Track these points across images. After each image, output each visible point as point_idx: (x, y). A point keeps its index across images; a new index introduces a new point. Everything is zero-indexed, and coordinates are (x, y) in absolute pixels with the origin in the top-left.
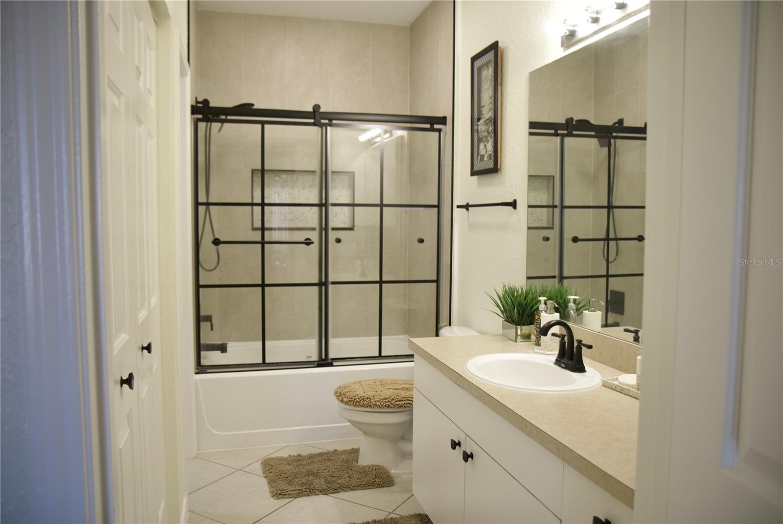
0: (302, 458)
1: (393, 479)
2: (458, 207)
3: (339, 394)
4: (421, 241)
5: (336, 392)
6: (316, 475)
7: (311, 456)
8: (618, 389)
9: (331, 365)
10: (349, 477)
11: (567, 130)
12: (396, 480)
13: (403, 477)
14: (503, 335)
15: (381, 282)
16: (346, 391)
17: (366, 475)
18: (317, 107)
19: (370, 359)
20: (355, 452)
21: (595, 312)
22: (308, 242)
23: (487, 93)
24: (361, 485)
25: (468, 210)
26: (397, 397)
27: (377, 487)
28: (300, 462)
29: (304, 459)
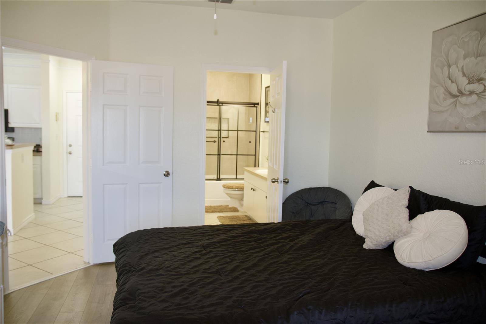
0: (212, 206)
1: (239, 210)
2: (262, 132)
3: (223, 186)
4: (250, 142)
6: (216, 209)
7: (215, 206)
9: (221, 180)
10: (226, 210)
15: (237, 155)
16: (226, 185)
17: (231, 209)
18: (218, 100)
19: (233, 179)
22: (215, 142)
24: (229, 211)
27: (234, 212)
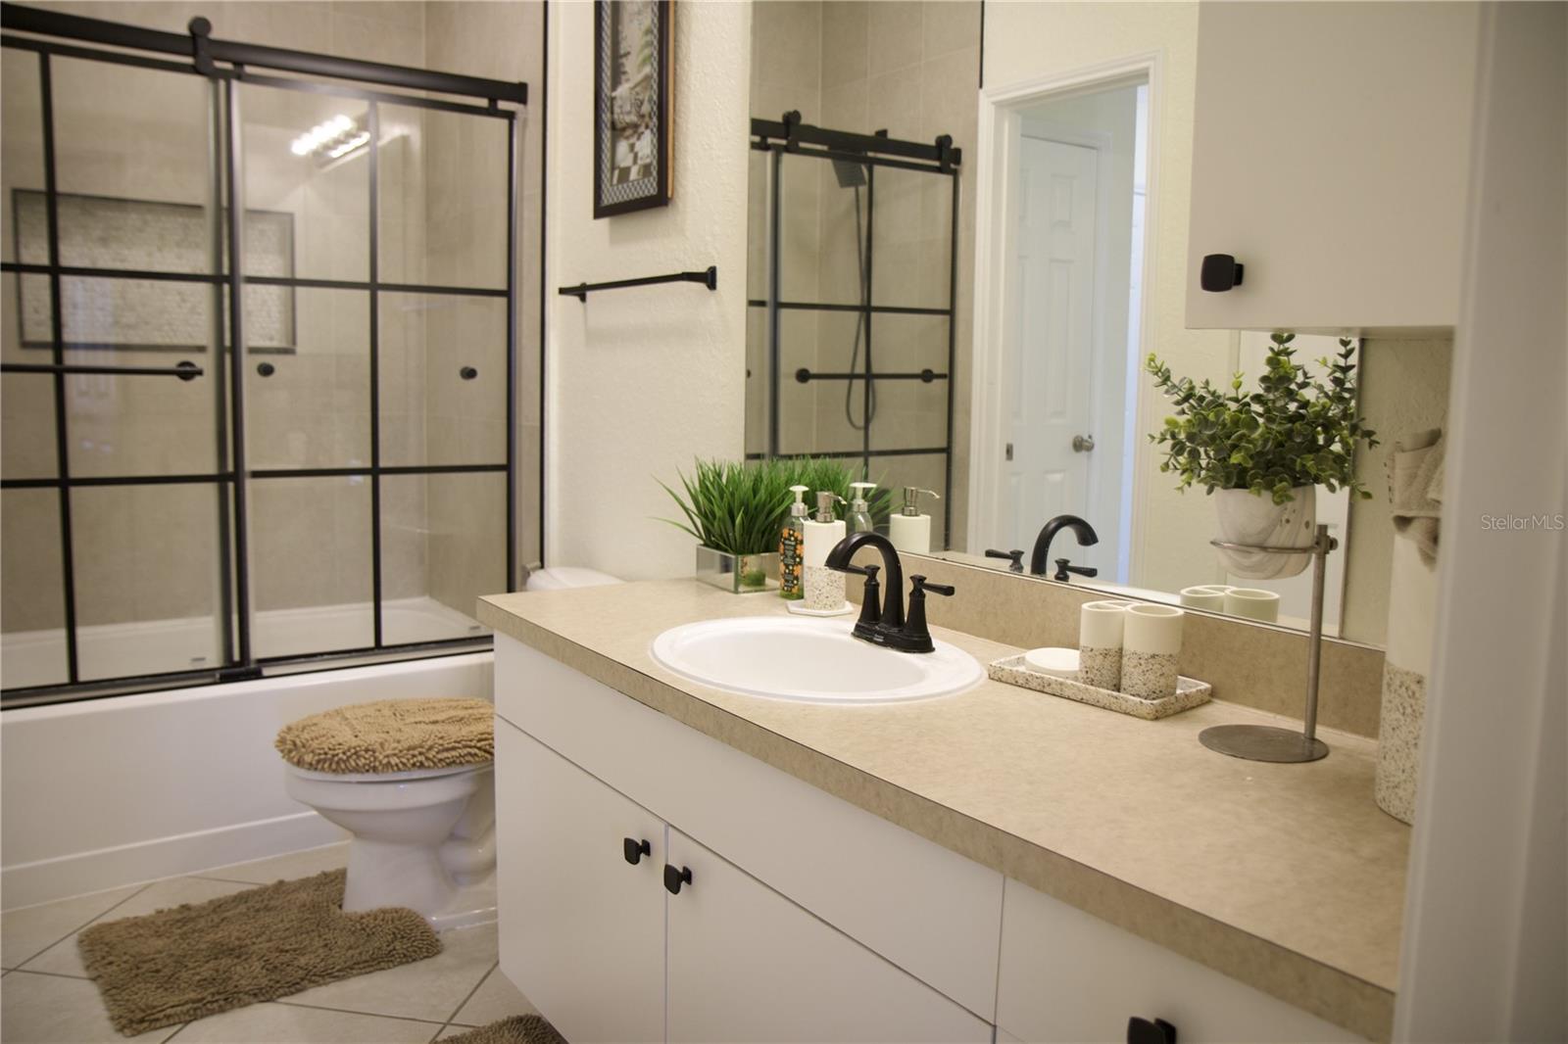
0: (193, 914)
1: (437, 936)
2: (562, 291)
3: (289, 746)
4: (469, 374)
5: (282, 741)
6: (238, 952)
7: (218, 906)
8: (1034, 685)
9: (256, 675)
10: (326, 945)
11: (786, 138)
12: (446, 938)
13: (458, 928)
14: (698, 580)
15: (375, 471)
16: (307, 736)
17: (368, 935)
18: (199, 26)
19: (354, 654)
20: (332, 881)
21: (916, 515)
22: (190, 373)
23: (636, 23)
24: (358, 963)
25: (583, 298)
26: (441, 742)
27: (401, 963)
28: (191, 925)
29: (200, 916)
